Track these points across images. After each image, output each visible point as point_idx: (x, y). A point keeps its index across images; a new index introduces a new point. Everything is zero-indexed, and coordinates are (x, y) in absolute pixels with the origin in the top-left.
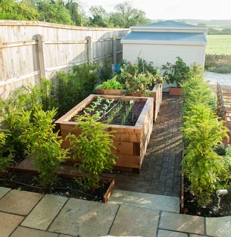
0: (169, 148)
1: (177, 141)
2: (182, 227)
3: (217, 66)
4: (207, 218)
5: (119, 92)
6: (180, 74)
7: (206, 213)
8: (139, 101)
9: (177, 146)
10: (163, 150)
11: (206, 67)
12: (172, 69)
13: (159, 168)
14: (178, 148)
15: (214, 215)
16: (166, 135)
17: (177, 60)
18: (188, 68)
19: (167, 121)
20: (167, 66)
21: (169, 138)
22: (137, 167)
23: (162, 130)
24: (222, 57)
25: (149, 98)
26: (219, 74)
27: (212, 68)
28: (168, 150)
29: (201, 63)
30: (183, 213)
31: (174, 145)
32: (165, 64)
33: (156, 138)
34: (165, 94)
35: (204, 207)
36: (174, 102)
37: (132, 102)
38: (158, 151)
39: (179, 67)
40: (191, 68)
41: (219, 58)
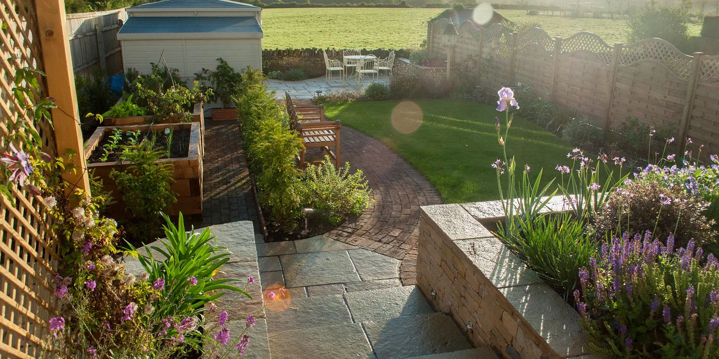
0: (233, 188)
1: (242, 179)
2: (271, 252)
3: (283, 69)
4: (295, 241)
5: (141, 119)
6: (226, 86)
7: (294, 238)
8: (178, 128)
9: (244, 184)
10: (226, 192)
11: (266, 72)
12: (212, 79)
13: (228, 212)
14: (245, 187)
15: (302, 238)
16: (225, 175)
17: (218, 63)
18: (239, 75)
19: (221, 157)
20: (204, 75)
21: (231, 177)
22: (198, 212)
23: (218, 169)
24: (289, 52)
25: (193, 123)
26: (287, 83)
27: (275, 73)
28: (232, 191)
29: (258, 66)
30: (268, 242)
31: (239, 184)
32: (199, 70)
33: (211, 180)
34: (209, 121)
35: (291, 233)
36: (224, 130)
37: (167, 131)
38: (219, 193)
39: (223, 75)
40: (244, 76)
41: (284, 56)
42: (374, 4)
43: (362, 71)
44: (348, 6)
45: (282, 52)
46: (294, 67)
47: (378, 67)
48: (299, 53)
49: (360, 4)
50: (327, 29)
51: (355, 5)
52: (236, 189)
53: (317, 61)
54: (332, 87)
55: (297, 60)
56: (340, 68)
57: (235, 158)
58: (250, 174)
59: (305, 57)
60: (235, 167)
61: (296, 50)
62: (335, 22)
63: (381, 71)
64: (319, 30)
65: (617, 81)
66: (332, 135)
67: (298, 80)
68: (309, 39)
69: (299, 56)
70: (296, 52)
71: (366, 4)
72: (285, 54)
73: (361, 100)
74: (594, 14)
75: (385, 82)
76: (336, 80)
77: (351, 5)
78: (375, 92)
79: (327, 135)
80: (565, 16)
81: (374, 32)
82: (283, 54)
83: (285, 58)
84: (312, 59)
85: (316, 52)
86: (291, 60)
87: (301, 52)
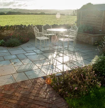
46: (12, 37)
48: (13, 28)
53: (24, 32)
55: (12, 32)
59: (17, 30)
61: (11, 26)
67: (17, 46)
69: (14, 29)
70: (12, 27)
72: (5, 29)
82: (4, 28)
83: (5, 31)
84: (21, 31)
85: (23, 27)
86: (9, 32)
87: (14, 27)
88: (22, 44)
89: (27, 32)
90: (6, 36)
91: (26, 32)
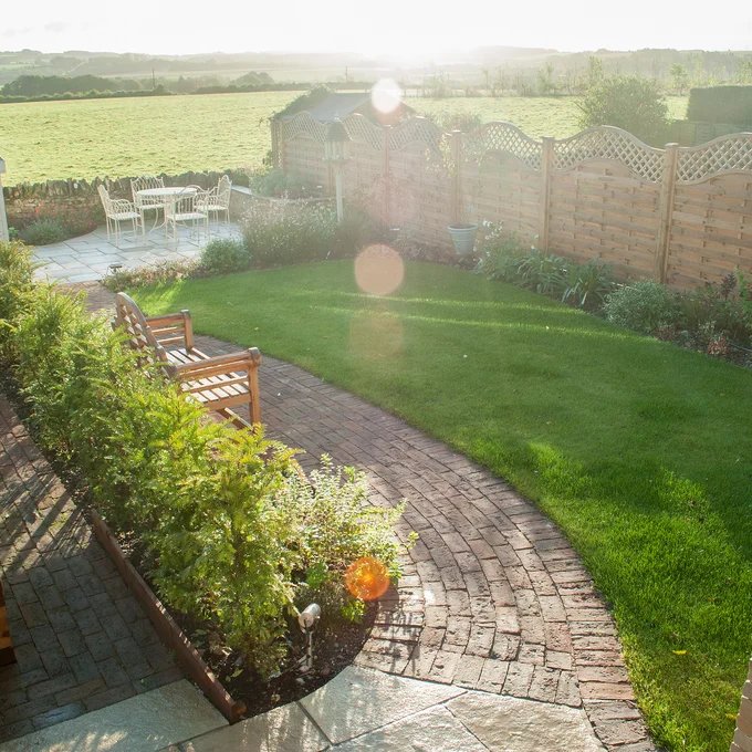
1: (57, 508)
9: (69, 524)
10: (36, 554)
13: (65, 618)
14: (76, 531)
16: (11, 501)
28: (49, 549)
30: (237, 719)
31: (55, 529)
41: (15, 198)
42: (112, 93)
43: (179, 217)
44: (68, 98)
45: (10, 190)
46: (41, 218)
47: (203, 208)
48: (44, 191)
49: (87, 93)
50: (48, 139)
51: (80, 94)
52: (56, 541)
53: (80, 202)
54: (124, 250)
55: (40, 204)
56: (135, 215)
57: (14, 451)
58: (70, 491)
59: (55, 196)
60: (26, 476)
61: (36, 185)
62: (58, 125)
63: (211, 213)
64: (34, 141)
65: (675, 209)
66: (240, 382)
67: (54, 242)
68: (23, 159)
69: (45, 196)
70: (38, 190)
71: (98, 93)
72: (17, 194)
73: (199, 275)
74: (467, 91)
75: (232, 235)
76: (127, 238)
77: (72, 95)
78: (222, 257)
79: (230, 384)
80: (424, 96)
81: (133, 140)
82: (13, 194)
83: (16, 201)
84: (70, 200)
85: (76, 186)
86: (30, 204)
87: (47, 188)
88: (73, 237)
89: (91, 204)
90: (19, 216)
91: (87, 201)
